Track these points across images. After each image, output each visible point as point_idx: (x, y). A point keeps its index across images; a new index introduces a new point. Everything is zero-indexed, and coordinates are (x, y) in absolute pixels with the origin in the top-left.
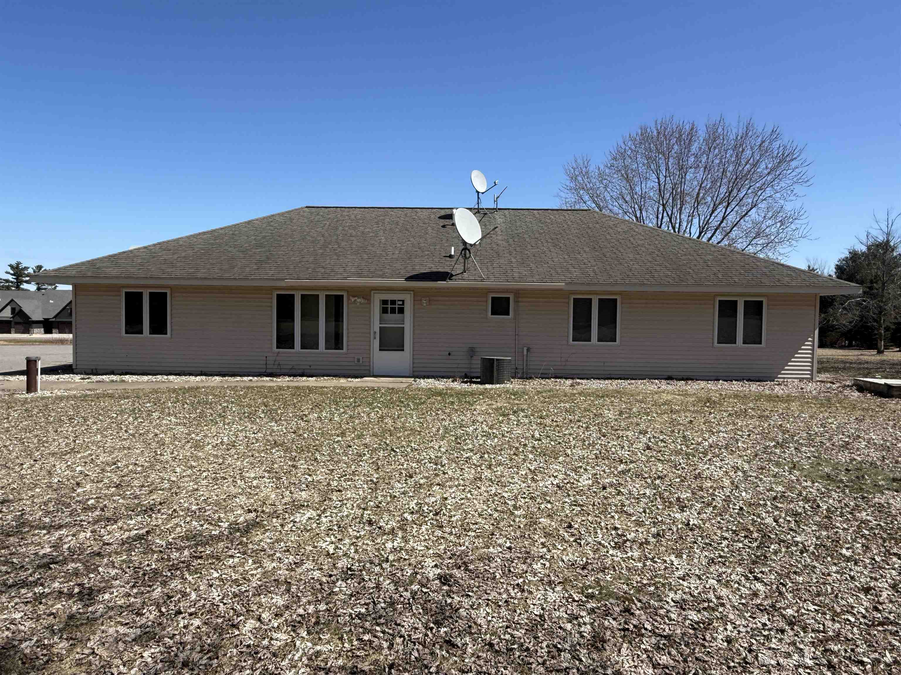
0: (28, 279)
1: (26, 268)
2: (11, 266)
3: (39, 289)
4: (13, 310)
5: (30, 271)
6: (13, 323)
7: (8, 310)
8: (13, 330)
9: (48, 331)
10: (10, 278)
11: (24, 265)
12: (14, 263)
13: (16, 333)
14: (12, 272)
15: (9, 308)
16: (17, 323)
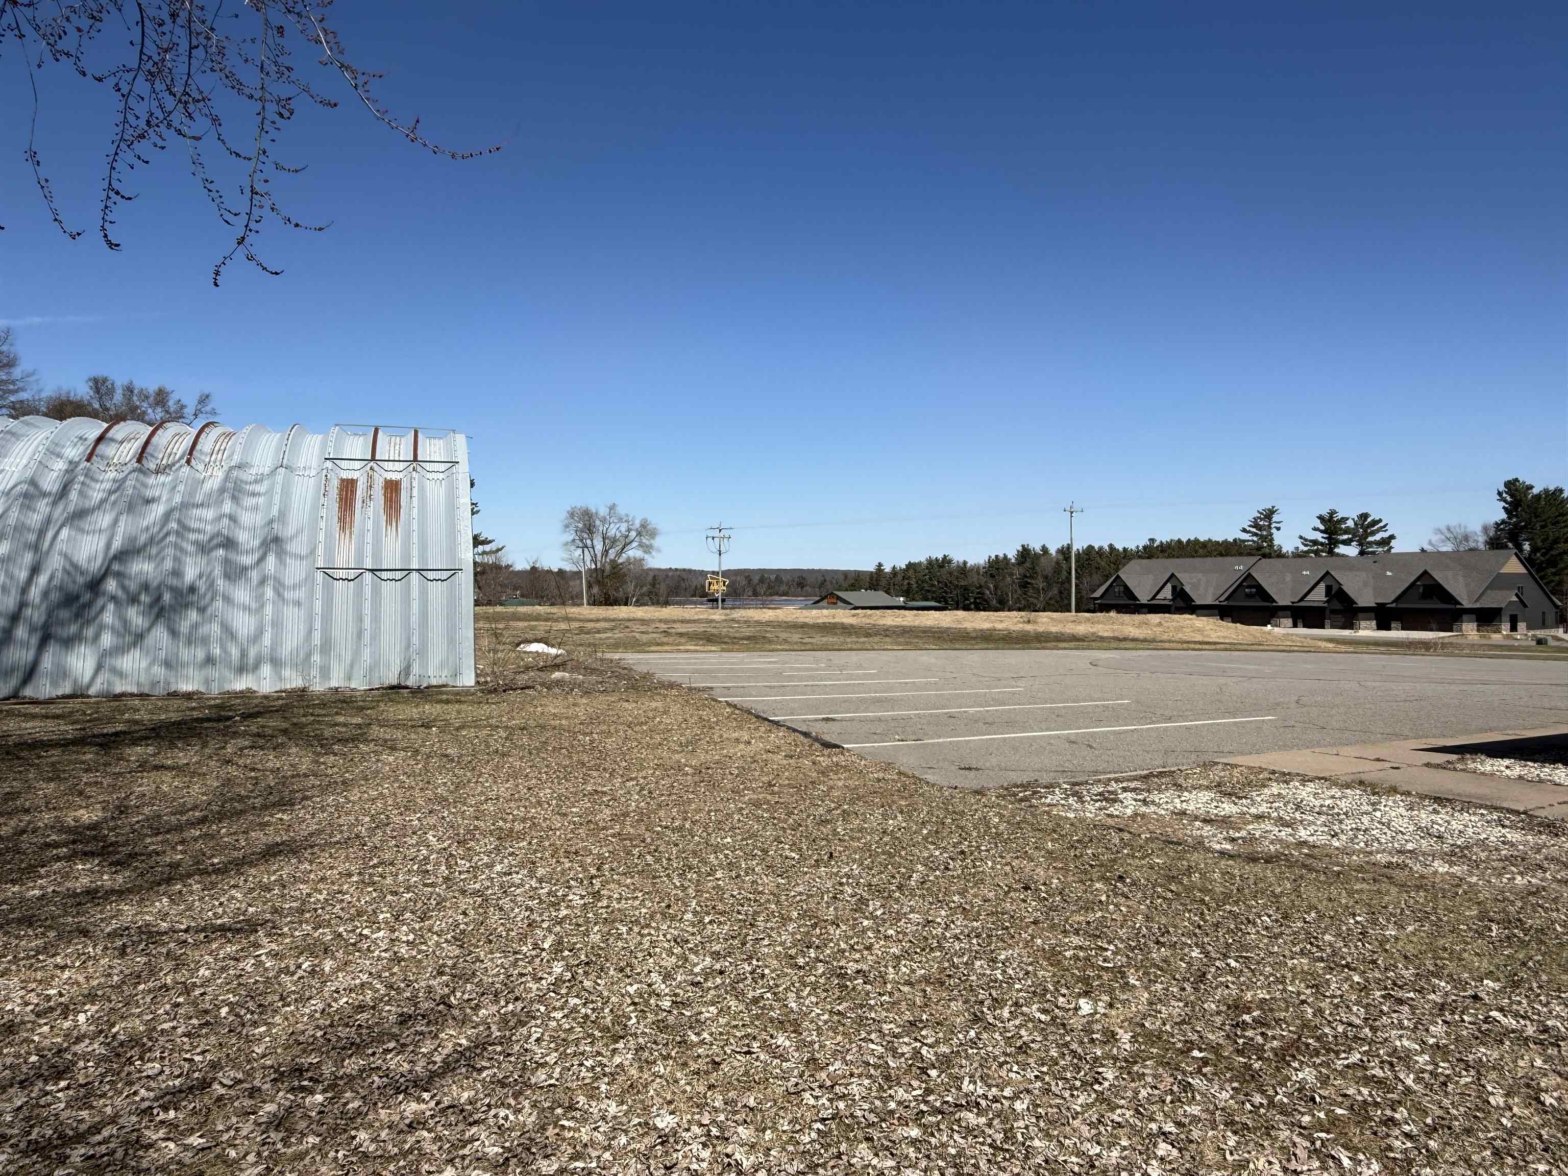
0: (1345, 537)
1: (1344, 520)
2: (1321, 518)
3: (1362, 553)
4: (1329, 589)
5: (1350, 524)
6: (1327, 612)
7: (1321, 590)
8: (1327, 622)
9: (1383, 625)
10: (1319, 537)
11: (1340, 515)
12: (1325, 512)
13: (1332, 627)
14: (1322, 527)
15: (1322, 586)
16: (1333, 612)
